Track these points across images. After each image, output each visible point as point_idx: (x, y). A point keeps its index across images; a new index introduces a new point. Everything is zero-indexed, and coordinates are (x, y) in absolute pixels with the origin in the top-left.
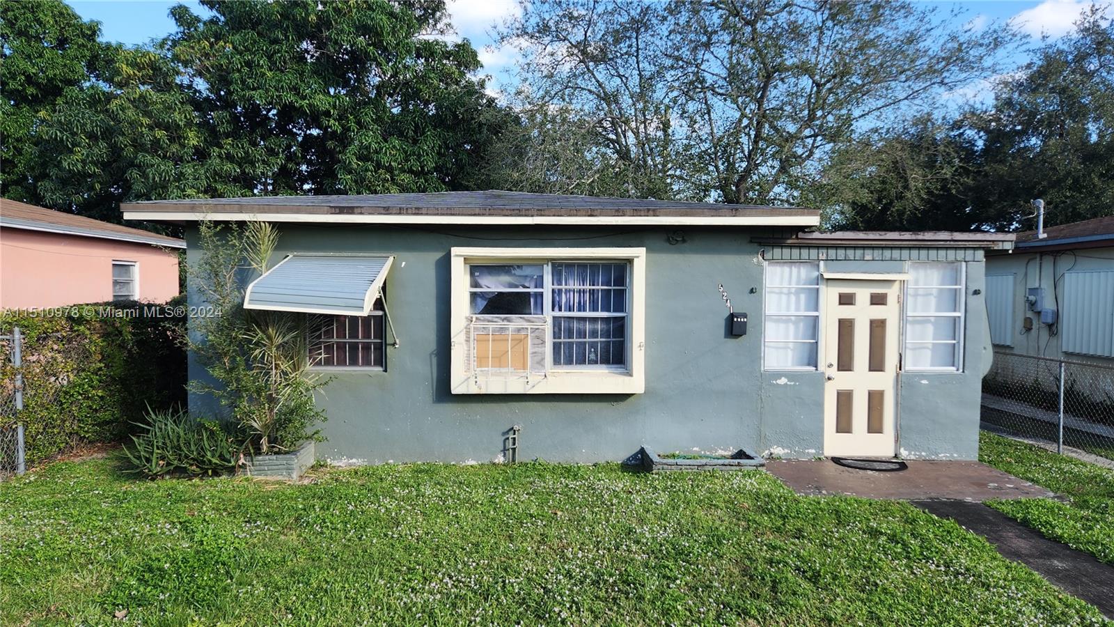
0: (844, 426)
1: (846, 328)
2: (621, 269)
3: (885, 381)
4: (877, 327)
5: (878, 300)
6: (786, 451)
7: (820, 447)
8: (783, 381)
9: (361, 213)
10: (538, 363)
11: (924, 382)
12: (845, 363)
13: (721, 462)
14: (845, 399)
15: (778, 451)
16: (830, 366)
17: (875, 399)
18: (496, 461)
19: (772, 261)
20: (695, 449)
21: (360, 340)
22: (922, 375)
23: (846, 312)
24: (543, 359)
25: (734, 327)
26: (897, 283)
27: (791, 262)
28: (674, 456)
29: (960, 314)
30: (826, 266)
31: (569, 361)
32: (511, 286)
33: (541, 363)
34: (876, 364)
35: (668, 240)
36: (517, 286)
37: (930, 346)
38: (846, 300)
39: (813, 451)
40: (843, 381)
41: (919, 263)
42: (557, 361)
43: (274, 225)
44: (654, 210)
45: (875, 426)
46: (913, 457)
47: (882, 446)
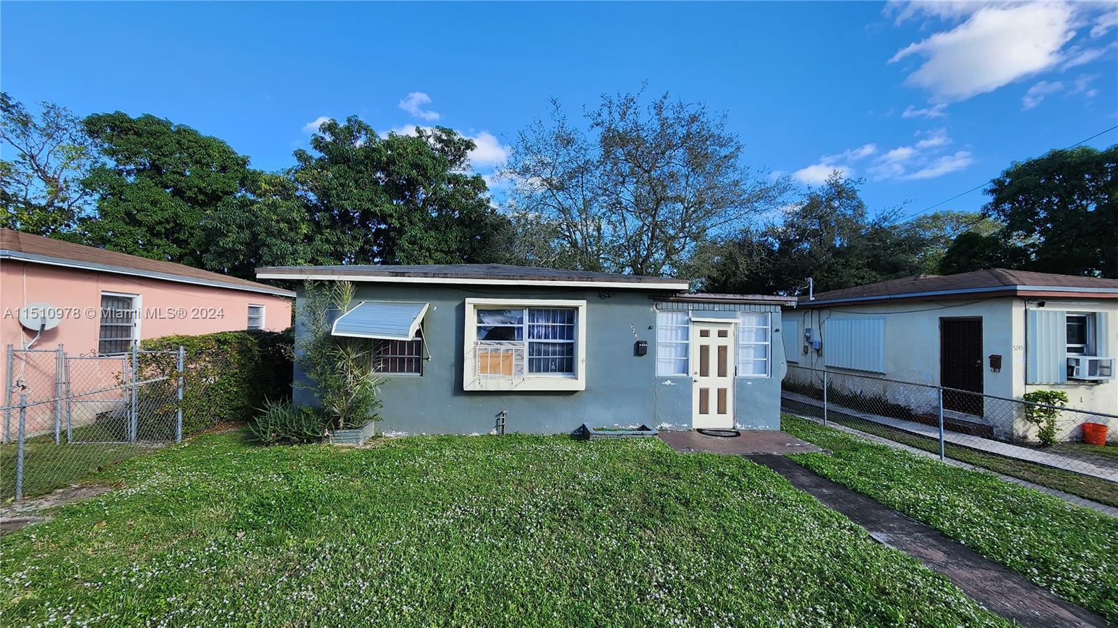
0: (704, 410)
1: (704, 350)
2: (571, 313)
3: (727, 383)
4: (722, 350)
5: (722, 334)
6: (670, 425)
7: (690, 423)
8: (668, 382)
9: (409, 276)
10: (519, 371)
11: (749, 383)
12: (704, 372)
13: (631, 432)
14: (704, 393)
15: (666, 425)
16: (696, 373)
17: (722, 393)
18: (492, 433)
19: (662, 310)
20: (616, 425)
21: (406, 356)
22: (748, 379)
23: (705, 341)
24: (522, 369)
25: (640, 350)
26: (733, 324)
27: (673, 311)
28: (603, 429)
29: (768, 343)
30: (693, 313)
31: (539, 371)
32: (503, 323)
33: (521, 371)
34: (722, 372)
35: (600, 296)
36: (507, 323)
37: (752, 362)
38: (704, 334)
39: (686, 425)
40: (702, 382)
41: (745, 312)
42: (531, 370)
43: (353, 283)
44: (591, 278)
45: (722, 410)
46: (744, 428)
47: (726, 422)
